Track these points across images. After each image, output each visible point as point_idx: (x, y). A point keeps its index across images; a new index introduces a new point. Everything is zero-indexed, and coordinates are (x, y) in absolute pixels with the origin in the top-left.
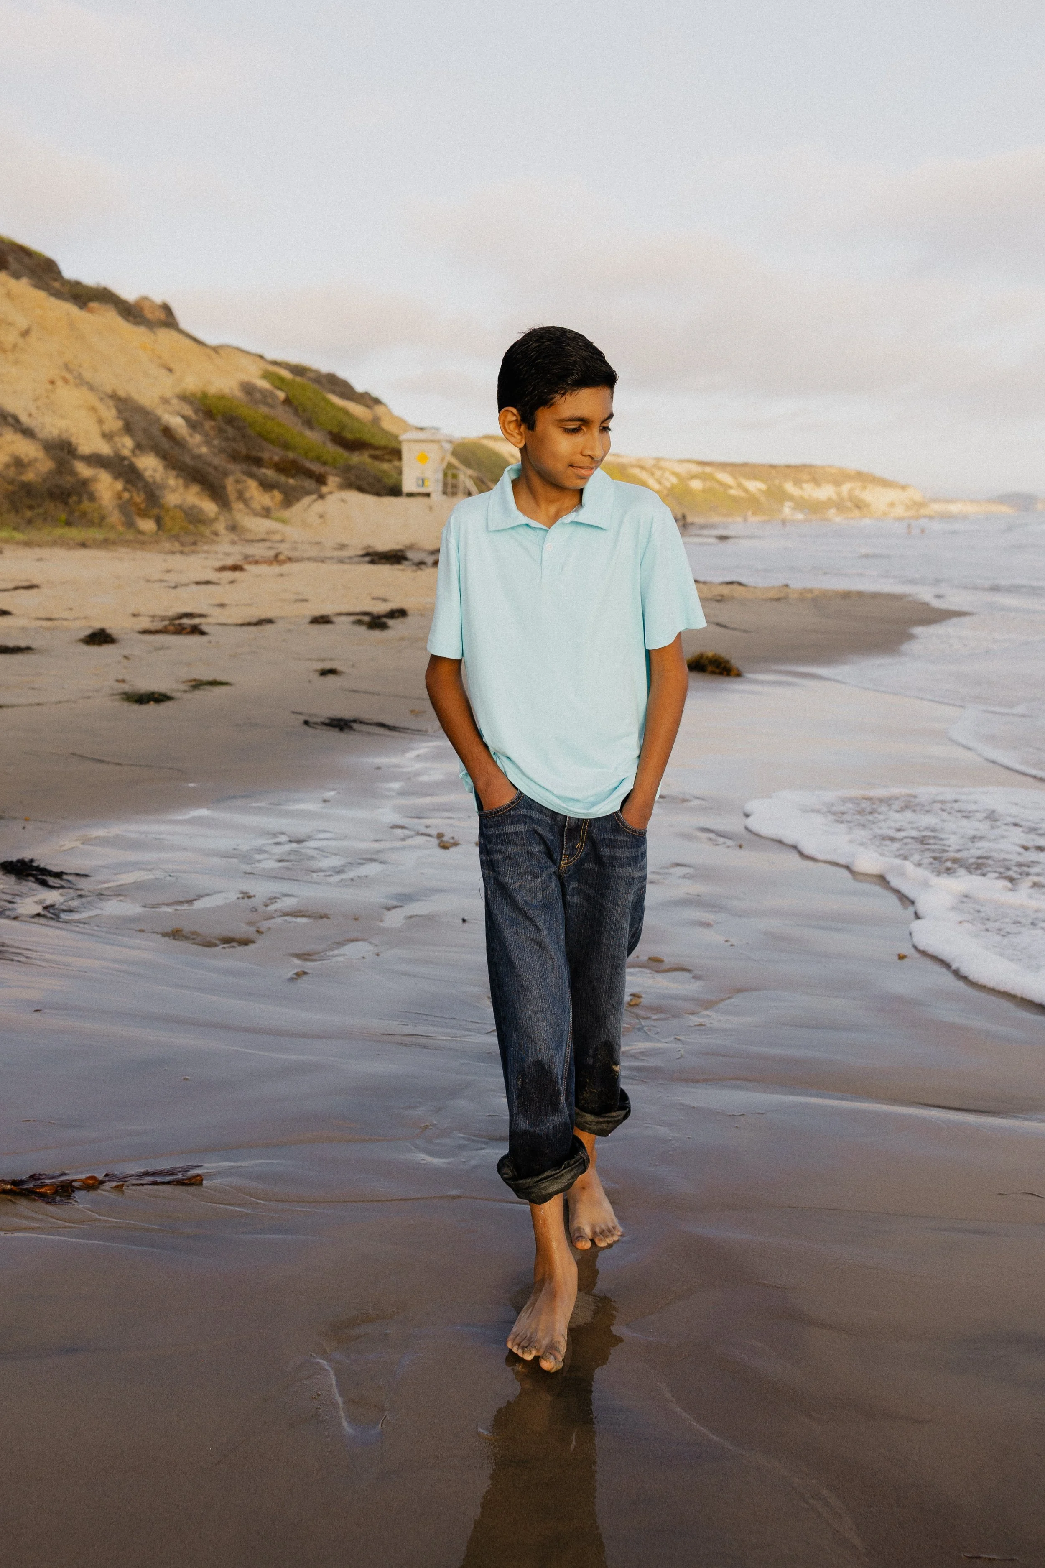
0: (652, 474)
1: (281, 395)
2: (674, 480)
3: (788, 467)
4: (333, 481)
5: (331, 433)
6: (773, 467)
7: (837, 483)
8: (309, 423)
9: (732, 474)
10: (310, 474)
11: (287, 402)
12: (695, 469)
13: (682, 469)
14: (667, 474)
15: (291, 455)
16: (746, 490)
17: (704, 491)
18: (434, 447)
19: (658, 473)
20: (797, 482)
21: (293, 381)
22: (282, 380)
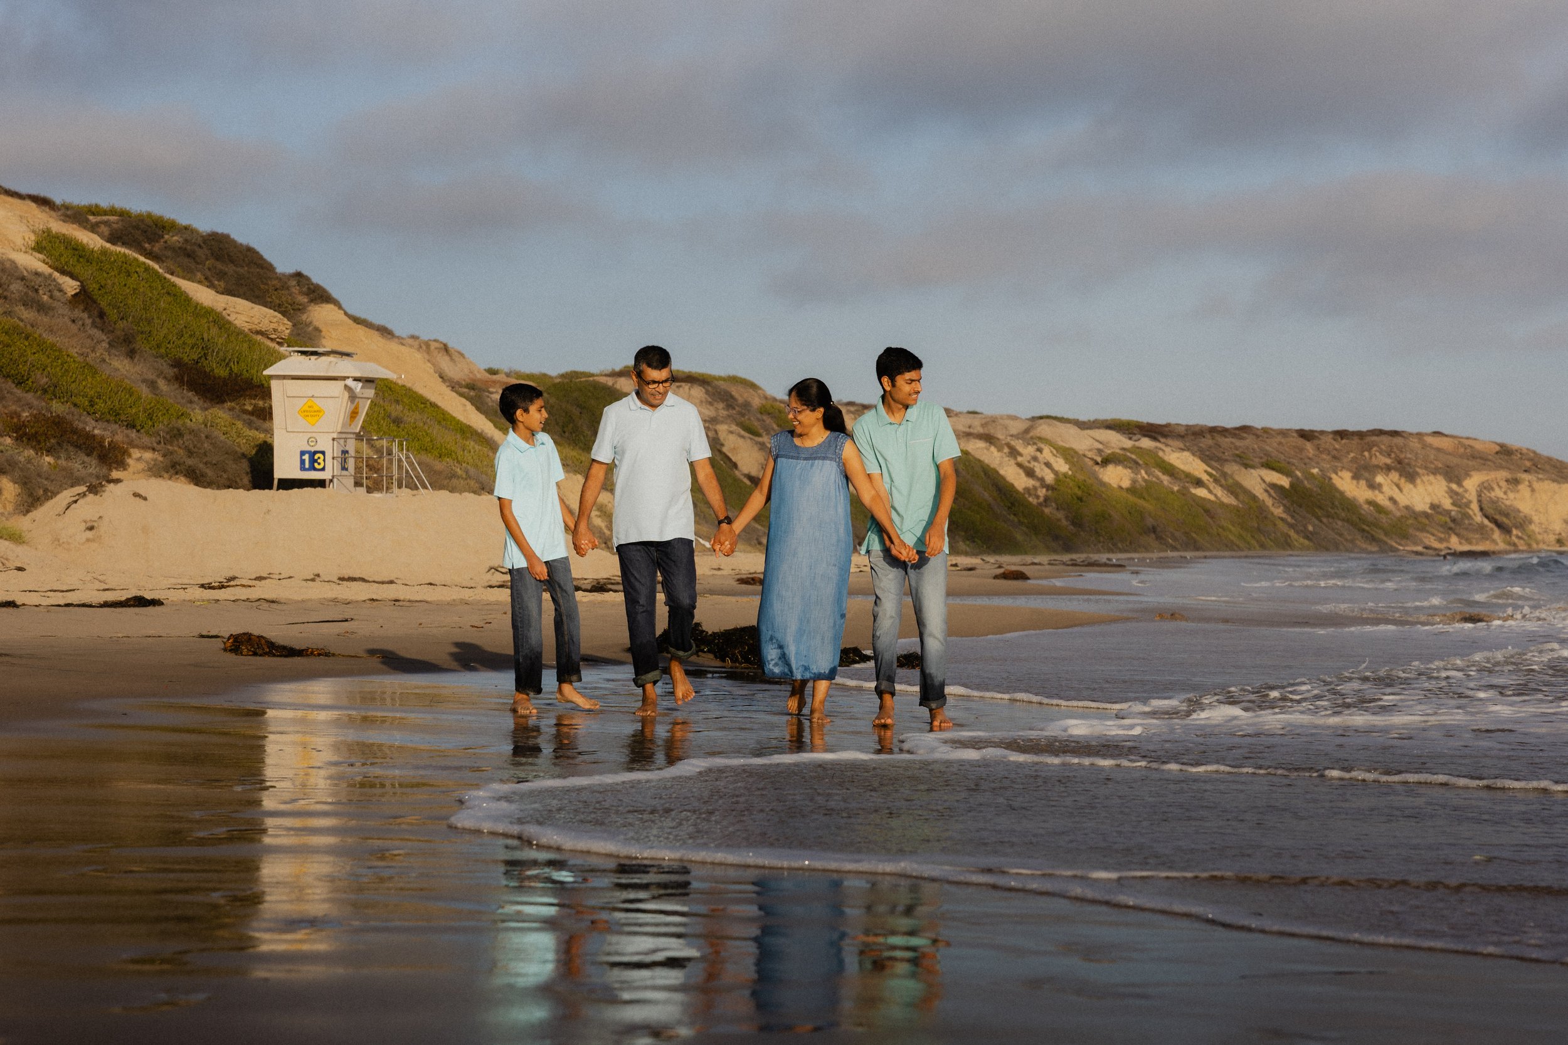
0: (1014, 453)
1: (70, 286)
2: (1062, 466)
3: (1341, 434)
4: (139, 458)
5: (177, 363)
6: (1305, 435)
7: (1453, 474)
8: (127, 345)
9: (1206, 457)
10: (88, 445)
11: (84, 298)
12: (1117, 441)
13: (1083, 442)
14: (1047, 454)
15: (58, 408)
16: (1235, 489)
17: (1132, 490)
18: (337, 388)
19: (1028, 451)
20: (1363, 472)
21: (104, 252)
22: (79, 251)
